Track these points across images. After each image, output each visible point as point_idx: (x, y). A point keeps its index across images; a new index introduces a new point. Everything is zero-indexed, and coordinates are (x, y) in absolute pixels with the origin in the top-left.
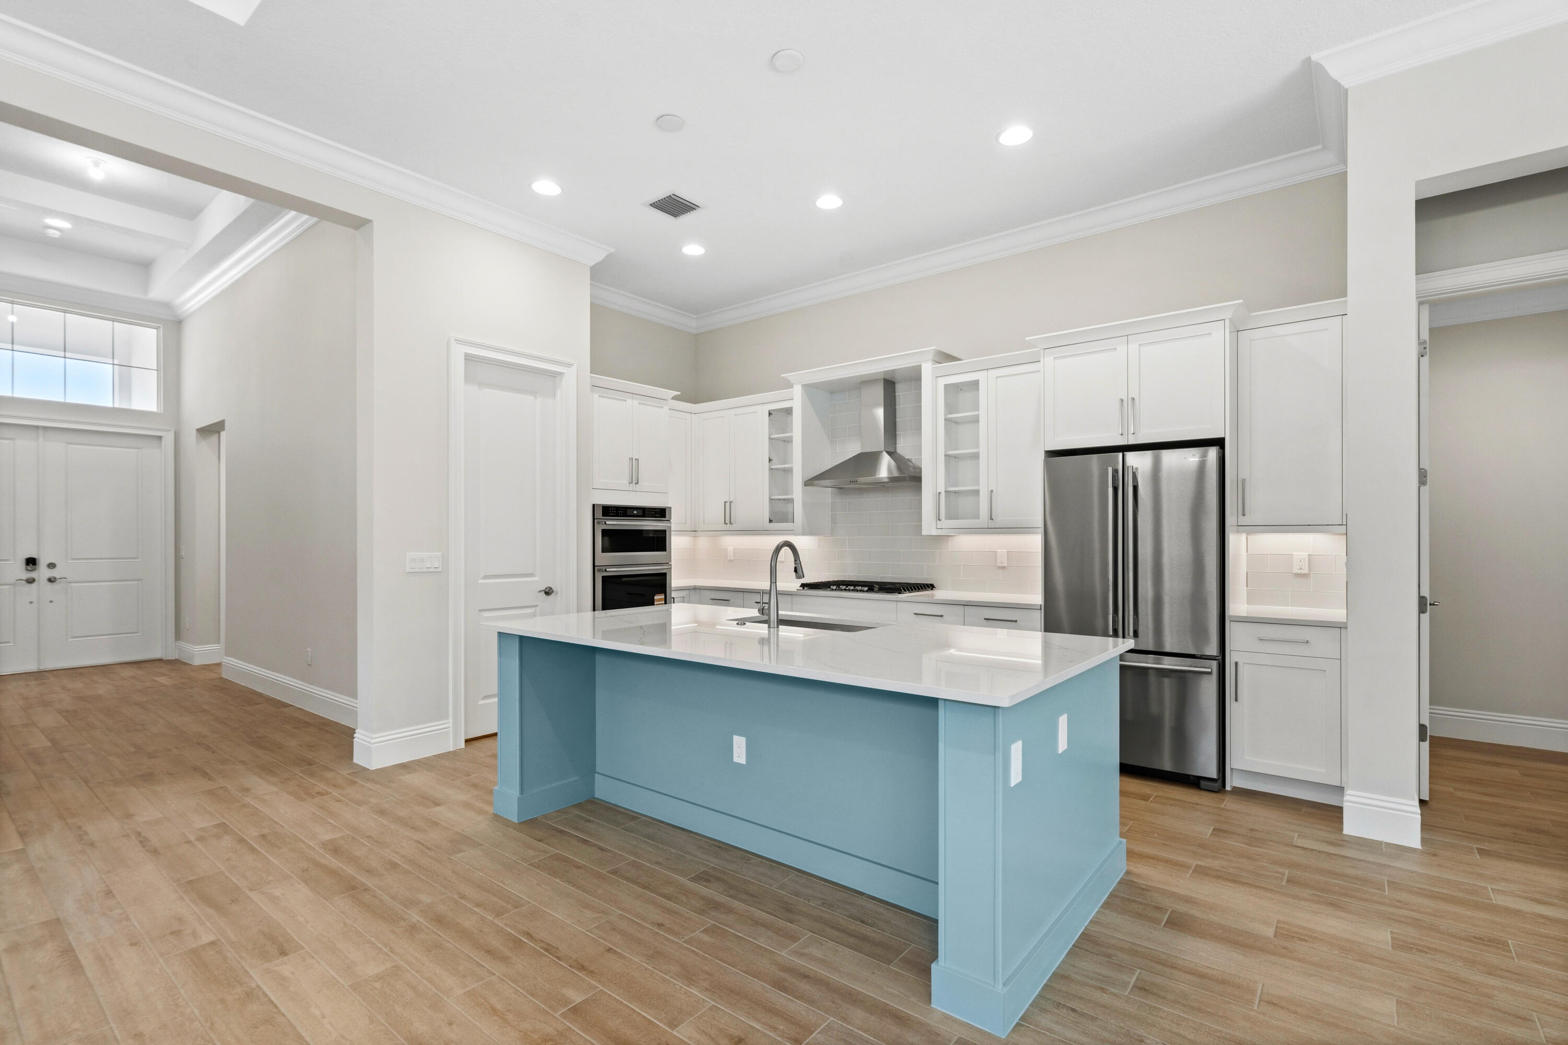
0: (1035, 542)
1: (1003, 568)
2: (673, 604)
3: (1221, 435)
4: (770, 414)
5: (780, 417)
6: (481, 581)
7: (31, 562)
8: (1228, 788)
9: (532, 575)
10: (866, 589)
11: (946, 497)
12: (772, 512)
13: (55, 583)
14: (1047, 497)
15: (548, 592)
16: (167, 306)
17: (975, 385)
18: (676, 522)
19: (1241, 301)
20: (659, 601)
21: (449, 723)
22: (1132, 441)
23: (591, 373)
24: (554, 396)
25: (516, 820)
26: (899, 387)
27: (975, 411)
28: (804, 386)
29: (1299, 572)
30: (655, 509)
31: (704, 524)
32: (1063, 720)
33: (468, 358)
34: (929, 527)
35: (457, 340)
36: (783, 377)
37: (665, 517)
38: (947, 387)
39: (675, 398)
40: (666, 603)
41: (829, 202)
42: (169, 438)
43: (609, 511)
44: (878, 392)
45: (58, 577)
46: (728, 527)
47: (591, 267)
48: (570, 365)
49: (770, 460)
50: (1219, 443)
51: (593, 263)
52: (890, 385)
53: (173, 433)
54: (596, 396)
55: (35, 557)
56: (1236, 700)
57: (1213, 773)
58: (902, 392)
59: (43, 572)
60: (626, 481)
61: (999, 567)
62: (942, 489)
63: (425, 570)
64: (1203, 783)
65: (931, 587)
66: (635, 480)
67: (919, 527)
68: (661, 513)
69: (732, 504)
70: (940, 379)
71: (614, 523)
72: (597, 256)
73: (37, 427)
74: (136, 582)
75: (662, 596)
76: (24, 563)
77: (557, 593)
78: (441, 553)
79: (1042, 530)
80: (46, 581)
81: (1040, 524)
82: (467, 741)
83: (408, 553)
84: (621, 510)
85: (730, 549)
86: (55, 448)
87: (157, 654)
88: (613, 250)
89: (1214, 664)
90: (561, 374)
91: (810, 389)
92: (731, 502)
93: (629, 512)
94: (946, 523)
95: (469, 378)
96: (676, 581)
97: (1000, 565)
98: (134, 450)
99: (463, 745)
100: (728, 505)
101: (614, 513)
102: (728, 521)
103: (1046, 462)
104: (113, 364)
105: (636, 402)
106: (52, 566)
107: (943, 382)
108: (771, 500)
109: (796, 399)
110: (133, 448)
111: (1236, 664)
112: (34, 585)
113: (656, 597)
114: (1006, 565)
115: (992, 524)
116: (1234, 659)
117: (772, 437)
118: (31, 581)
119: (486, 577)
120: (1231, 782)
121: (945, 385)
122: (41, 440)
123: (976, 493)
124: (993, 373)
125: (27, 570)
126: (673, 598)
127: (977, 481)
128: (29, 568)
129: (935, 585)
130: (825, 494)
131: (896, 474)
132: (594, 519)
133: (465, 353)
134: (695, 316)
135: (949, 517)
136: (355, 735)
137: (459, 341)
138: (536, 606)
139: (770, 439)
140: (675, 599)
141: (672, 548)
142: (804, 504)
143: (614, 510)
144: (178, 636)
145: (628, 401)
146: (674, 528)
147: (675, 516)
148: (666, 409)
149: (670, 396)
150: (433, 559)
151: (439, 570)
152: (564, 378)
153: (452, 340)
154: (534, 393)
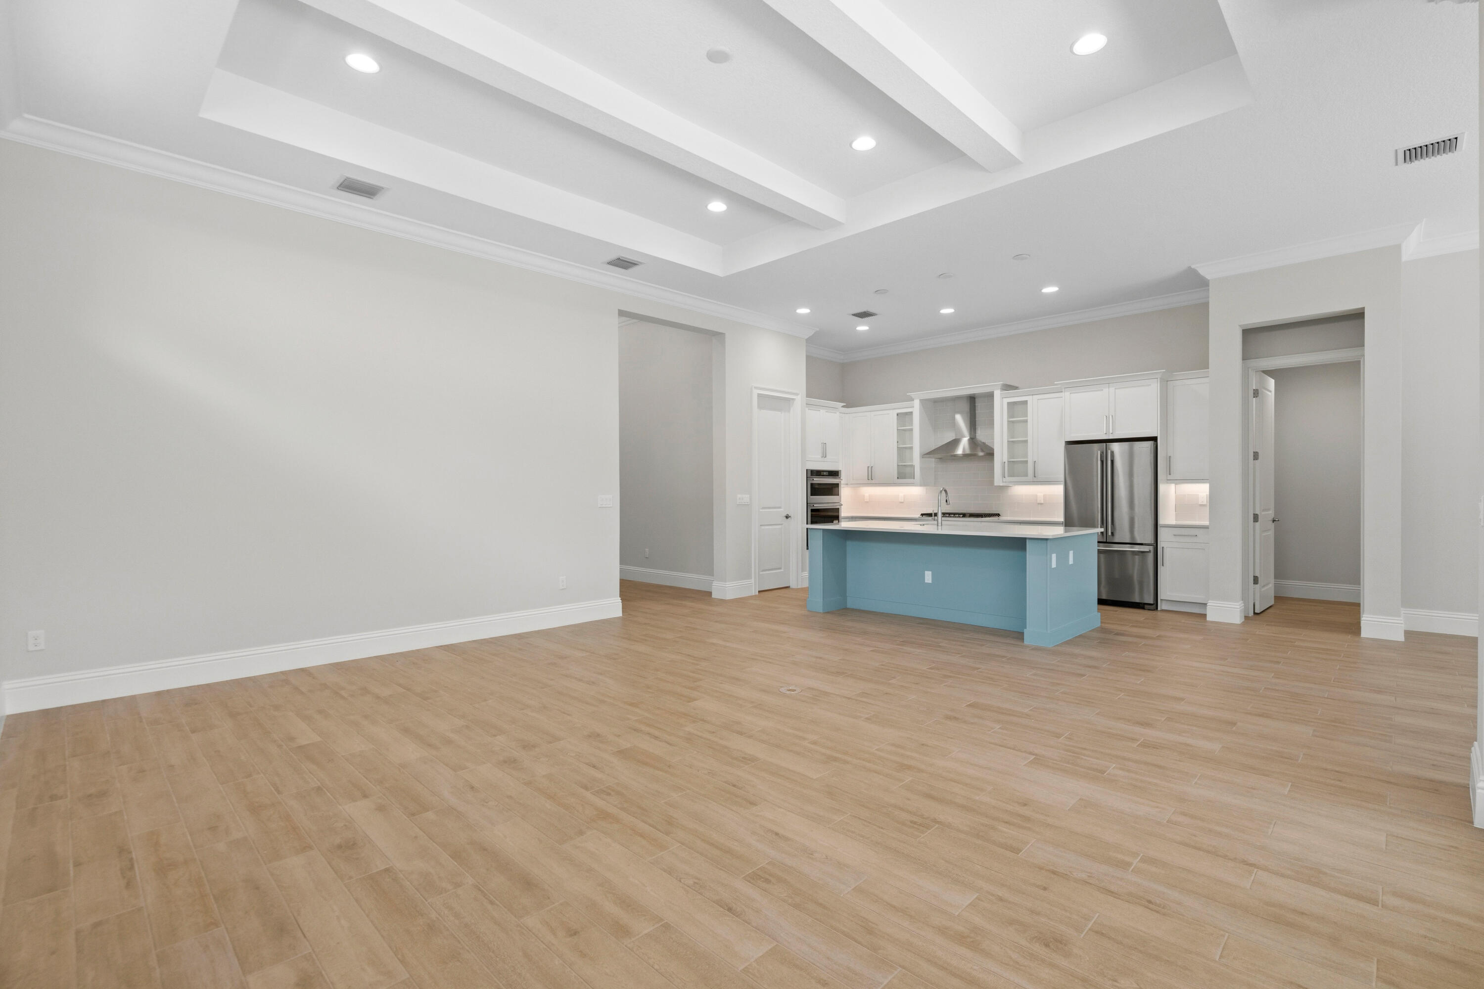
0: (1058, 490)
1: (1041, 504)
3: (1156, 436)
4: (897, 415)
5: (904, 418)
8: (1159, 609)
9: (780, 508)
10: (962, 516)
11: (1008, 464)
12: (899, 473)
14: (1066, 463)
15: (787, 517)
17: (1026, 402)
18: (843, 480)
19: (1164, 370)
21: (753, 581)
22: (1111, 437)
23: (807, 397)
24: (792, 412)
25: (821, 611)
26: (977, 400)
27: (1025, 417)
28: (920, 400)
29: (1202, 503)
30: (834, 471)
31: (853, 480)
32: (1071, 553)
33: (759, 395)
34: (998, 481)
36: (907, 394)
37: (838, 476)
38: (1009, 403)
39: (843, 407)
41: (947, 311)
43: (818, 473)
44: (966, 406)
46: (870, 481)
47: (808, 341)
48: (797, 394)
49: (898, 442)
50: (1154, 439)
51: (807, 337)
52: (972, 400)
54: (808, 410)
56: (1163, 565)
57: (1151, 600)
58: (979, 404)
60: (819, 456)
61: (1039, 504)
62: (1005, 459)
63: (744, 503)
64: (1146, 606)
65: (998, 515)
66: (824, 455)
67: (992, 482)
68: (834, 474)
69: (873, 468)
70: (1004, 399)
71: (817, 480)
72: (810, 333)
77: (791, 518)
78: (749, 495)
79: (1063, 483)
81: (1063, 479)
82: (759, 592)
83: (738, 495)
85: (867, 495)
88: (818, 330)
89: (1151, 548)
90: (793, 399)
91: (923, 402)
92: (872, 467)
93: (821, 473)
94: (1008, 479)
95: (760, 407)
96: (843, 510)
97: (1039, 502)
99: (757, 593)
100: (870, 469)
102: (870, 478)
103: (1066, 448)
105: (825, 411)
107: (1006, 401)
108: (898, 465)
109: (916, 408)
111: (1163, 548)
114: (1043, 502)
115: (1035, 479)
116: (1162, 546)
117: (899, 428)
119: (764, 508)
120: (1161, 606)
123: (1026, 462)
124: (1036, 397)
127: (1026, 455)
129: (1001, 514)
130: (932, 462)
131: (968, 451)
132: (807, 477)
133: (758, 393)
134: (845, 353)
135: (1009, 476)
137: (755, 387)
138: (782, 524)
139: (898, 430)
141: (841, 494)
142: (921, 468)
143: (815, 473)
145: (821, 410)
146: (842, 482)
147: (843, 475)
148: (838, 414)
149: (840, 406)
150: (746, 498)
151: (749, 504)
152: (794, 402)
153: (753, 387)
154: (784, 410)
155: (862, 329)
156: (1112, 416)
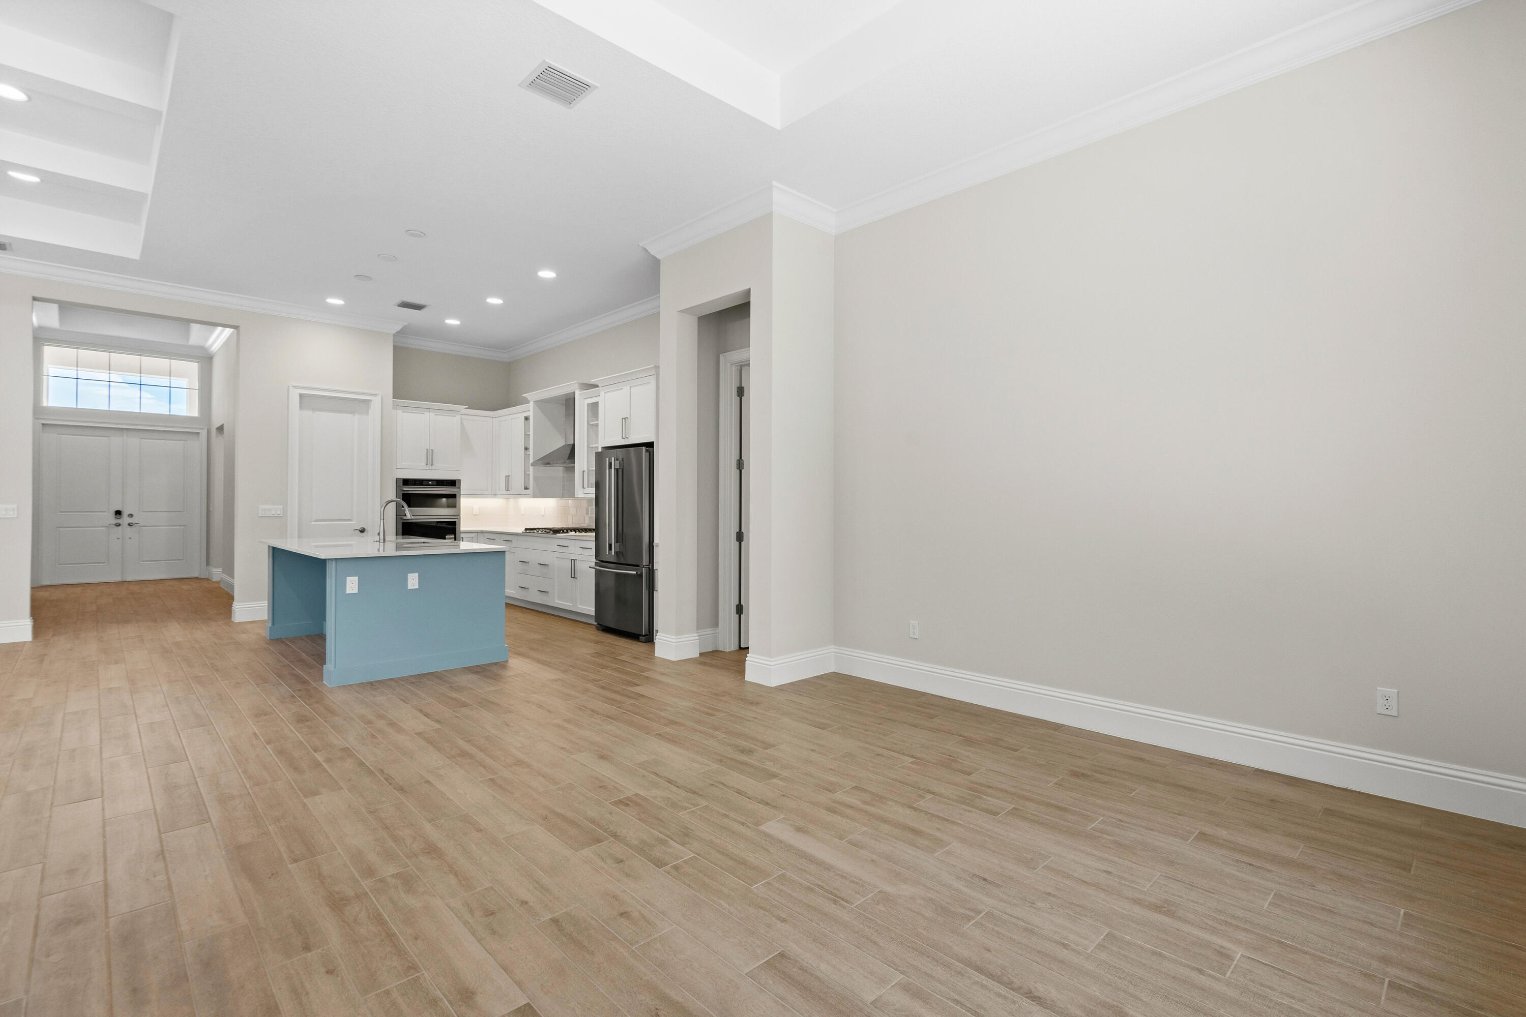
2: (461, 542)
3: (653, 441)
4: (525, 419)
6: (313, 523)
7: (118, 513)
9: (350, 520)
11: (587, 473)
13: (133, 527)
15: (362, 531)
16: (202, 348)
18: (464, 487)
22: (627, 443)
23: (393, 398)
24: (367, 413)
28: (534, 402)
30: (447, 481)
31: (480, 490)
33: (302, 396)
34: (579, 492)
36: (524, 397)
37: (455, 486)
39: (465, 409)
40: (455, 540)
41: (495, 301)
42: (204, 434)
43: (406, 482)
45: (134, 523)
47: (394, 335)
48: (376, 395)
49: (526, 449)
50: (651, 445)
53: (206, 430)
54: (399, 412)
55: (120, 510)
59: (125, 520)
60: (424, 464)
62: (585, 468)
63: (271, 515)
66: (430, 462)
68: (453, 483)
70: (582, 400)
71: (417, 490)
72: (396, 328)
73: (123, 429)
74: (183, 527)
75: (453, 536)
76: (114, 514)
77: (368, 531)
78: (282, 506)
80: (127, 525)
83: (259, 506)
84: (417, 482)
86: (133, 442)
87: (196, 575)
88: (406, 324)
89: (644, 570)
90: (371, 400)
92: (509, 476)
93: (424, 482)
95: (303, 408)
96: (464, 526)
98: (182, 442)
100: (507, 478)
101: (411, 483)
102: (507, 488)
104: (170, 387)
105: (432, 414)
106: (131, 516)
107: (584, 401)
108: (526, 475)
109: (531, 411)
110: (180, 440)
112: (120, 528)
117: (526, 433)
118: (118, 525)
119: (317, 521)
121: (588, 404)
122: (125, 436)
125: (116, 518)
126: (462, 538)
128: (117, 516)
130: (557, 471)
132: (397, 487)
134: (504, 351)
135: (587, 487)
136: (233, 605)
137: (294, 387)
138: (357, 540)
140: (464, 539)
141: (462, 506)
142: (535, 477)
144: (208, 563)
145: (426, 413)
146: (462, 492)
147: (463, 486)
148: (458, 417)
149: (462, 408)
150: (277, 509)
151: (281, 515)
152: (372, 403)
153: (290, 386)
154: (353, 413)
155: (453, 322)
156: (628, 418)
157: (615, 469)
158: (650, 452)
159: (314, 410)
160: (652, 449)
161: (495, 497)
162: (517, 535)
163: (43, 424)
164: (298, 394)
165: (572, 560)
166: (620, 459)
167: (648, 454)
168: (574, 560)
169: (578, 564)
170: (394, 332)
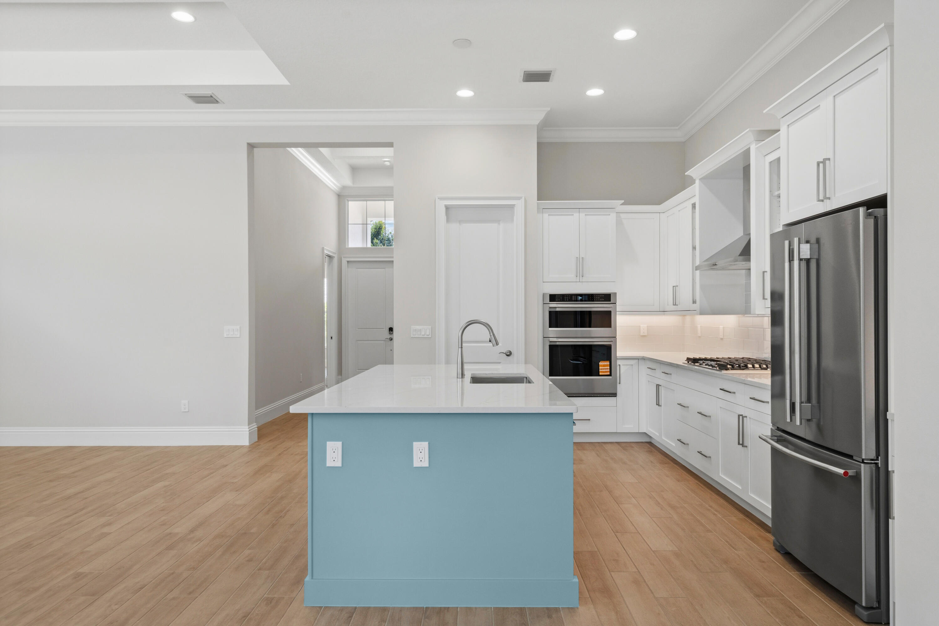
2: (617, 370)
4: (692, 207)
15: (508, 354)
18: (621, 303)
20: (603, 367)
23: (538, 200)
24: (512, 221)
28: (700, 180)
30: (600, 294)
33: (448, 208)
35: (439, 198)
37: (610, 301)
39: (622, 204)
43: (553, 298)
46: (674, 308)
47: (537, 125)
48: (518, 198)
49: (693, 248)
51: (539, 122)
54: (546, 216)
60: (573, 275)
63: (422, 336)
66: (580, 274)
68: (607, 298)
69: (677, 289)
70: (764, 159)
71: (561, 307)
72: (541, 117)
75: (607, 363)
76: (388, 330)
77: (514, 355)
78: (430, 325)
83: (412, 326)
84: (566, 297)
88: (549, 109)
90: (514, 205)
91: (706, 182)
92: (676, 286)
93: (573, 298)
95: (449, 220)
96: (620, 351)
100: (674, 289)
101: (560, 299)
102: (674, 303)
105: (583, 214)
108: (693, 283)
109: (697, 193)
113: (600, 363)
121: (771, 163)
126: (620, 365)
128: (390, 332)
132: (543, 304)
133: (445, 205)
134: (677, 128)
137: (441, 199)
140: (621, 367)
141: (617, 325)
143: (560, 297)
145: (576, 214)
146: (617, 308)
147: (618, 301)
148: (613, 216)
149: (617, 203)
150: (425, 330)
151: (430, 336)
152: (516, 208)
153: (437, 199)
154: (498, 221)
155: (595, 92)
156: (829, 159)
157: (800, 260)
158: (876, 218)
159: (460, 222)
160: (881, 210)
161: (664, 314)
162: (677, 366)
163: (348, 262)
164: (444, 205)
165: (739, 416)
166: (813, 240)
167: (871, 221)
168: (743, 417)
169: (748, 424)
170: (537, 123)
